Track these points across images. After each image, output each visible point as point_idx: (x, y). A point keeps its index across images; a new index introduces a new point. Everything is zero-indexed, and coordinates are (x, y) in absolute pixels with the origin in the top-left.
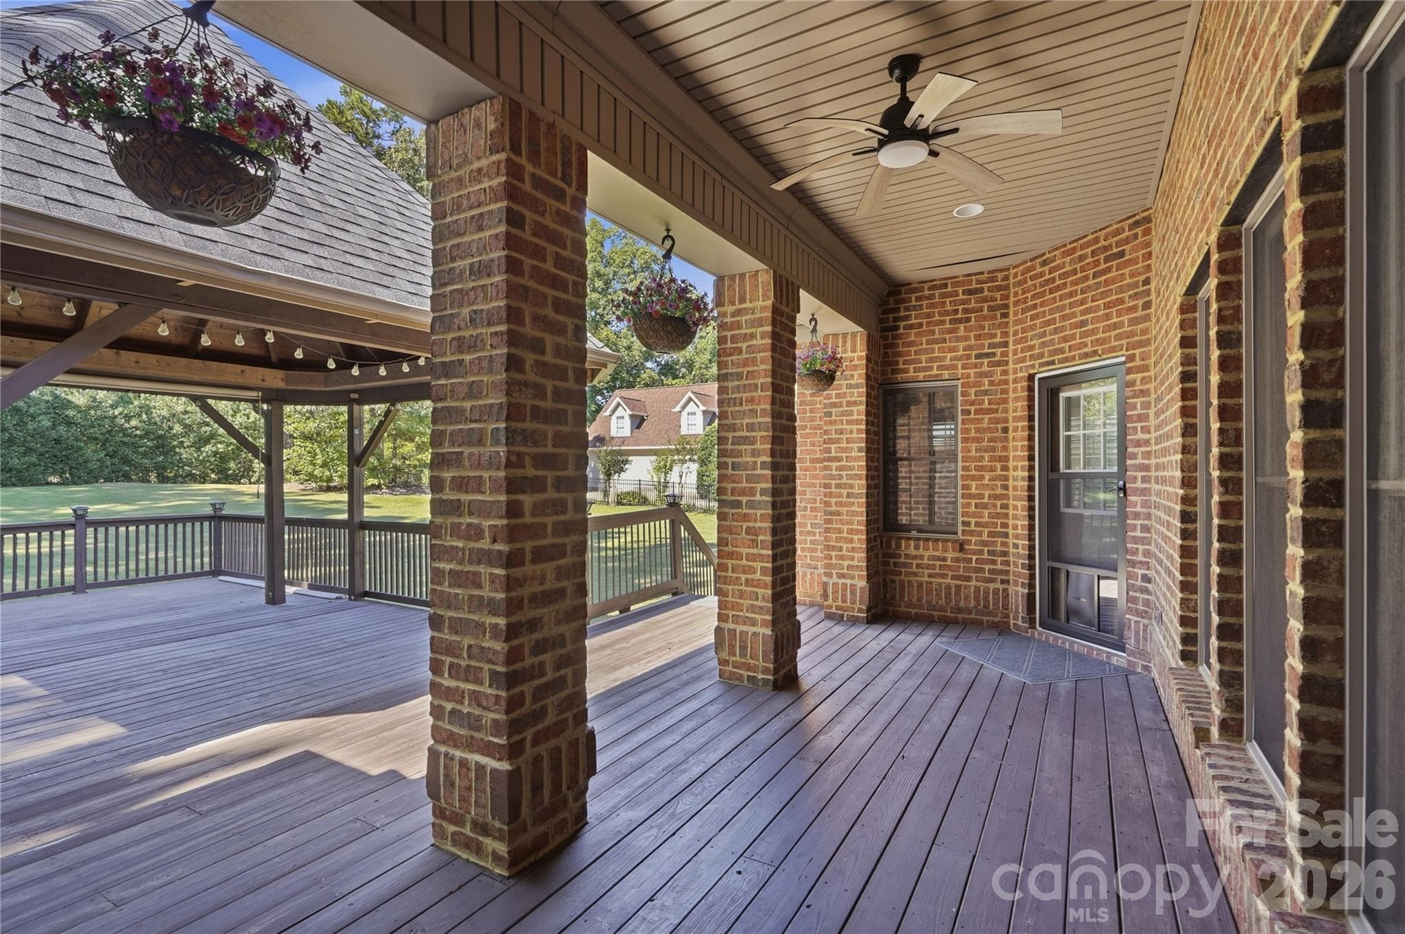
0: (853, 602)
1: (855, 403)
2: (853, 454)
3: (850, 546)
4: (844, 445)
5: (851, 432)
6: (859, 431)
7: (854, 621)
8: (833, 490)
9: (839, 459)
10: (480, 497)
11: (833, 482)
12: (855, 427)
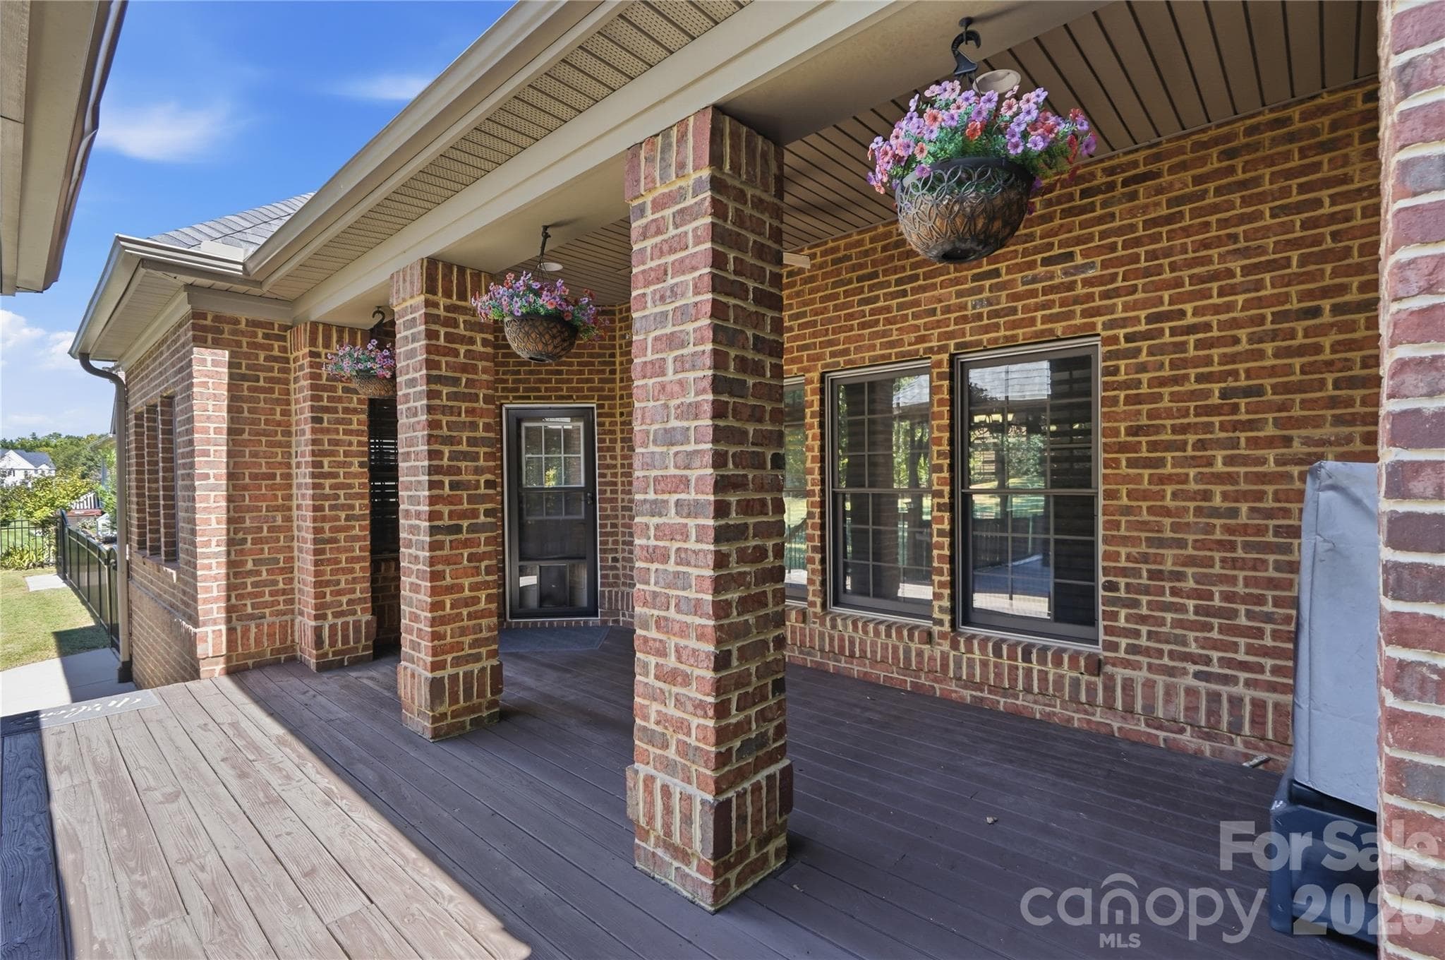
0: (357, 640)
1: (355, 411)
2: (352, 469)
3: (350, 577)
4: (342, 458)
5: (350, 444)
6: (360, 444)
7: (357, 663)
8: (327, 512)
9: (335, 476)
10: (765, 519)
11: (327, 504)
12: (355, 439)
